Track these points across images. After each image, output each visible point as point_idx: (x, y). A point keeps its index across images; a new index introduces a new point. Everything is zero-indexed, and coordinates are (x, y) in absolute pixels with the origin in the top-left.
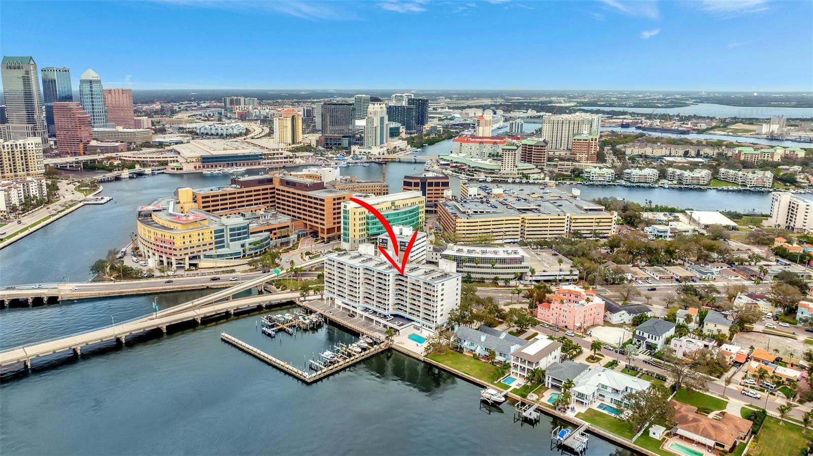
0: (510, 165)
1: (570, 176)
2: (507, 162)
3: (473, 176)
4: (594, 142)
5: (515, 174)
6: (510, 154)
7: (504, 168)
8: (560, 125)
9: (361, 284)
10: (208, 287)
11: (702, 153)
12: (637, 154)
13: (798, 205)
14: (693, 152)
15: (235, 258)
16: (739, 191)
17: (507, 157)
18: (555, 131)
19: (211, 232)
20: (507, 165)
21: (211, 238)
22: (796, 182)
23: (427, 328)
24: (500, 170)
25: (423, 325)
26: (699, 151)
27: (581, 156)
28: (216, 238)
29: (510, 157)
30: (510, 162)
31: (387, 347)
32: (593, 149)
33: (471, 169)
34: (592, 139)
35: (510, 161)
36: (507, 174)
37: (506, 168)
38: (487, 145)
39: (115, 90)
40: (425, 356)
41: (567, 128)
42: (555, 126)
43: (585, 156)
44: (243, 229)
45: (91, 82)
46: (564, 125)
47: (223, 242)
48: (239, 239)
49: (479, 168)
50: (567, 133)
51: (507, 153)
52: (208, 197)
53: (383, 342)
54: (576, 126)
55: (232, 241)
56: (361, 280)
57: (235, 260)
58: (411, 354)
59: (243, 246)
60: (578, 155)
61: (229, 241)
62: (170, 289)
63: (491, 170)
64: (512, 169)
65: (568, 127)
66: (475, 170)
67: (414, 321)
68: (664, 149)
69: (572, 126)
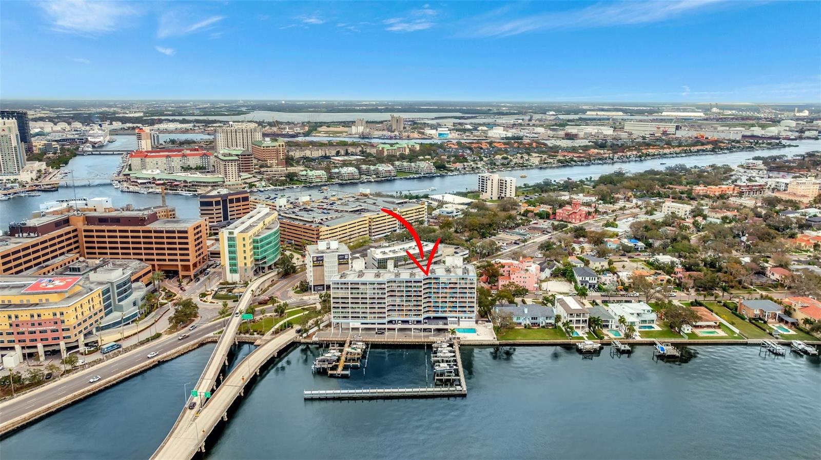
0: (234, 176)
1: (286, 180)
2: (231, 173)
3: (196, 191)
4: (281, 148)
5: (241, 184)
6: (233, 165)
7: (228, 180)
8: (234, 134)
9: (386, 298)
10: (159, 362)
11: (349, 152)
12: (299, 156)
13: (506, 181)
14: (342, 152)
16: (419, 178)
17: (230, 168)
18: (230, 140)
19: (100, 296)
20: (231, 176)
21: (100, 302)
22: (446, 167)
23: (466, 320)
24: (224, 182)
25: (461, 318)
26: (347, 150)
27: (271, 162)
28: (104, 301)
29: (234, 167)
30: (234, 173)
31: (459, 345)
32: (282, 155)
33: (189, 184)
34: (279, 146)
35: (234, 171)
36: (233, 185)
37: (231, 179)
38: (175, 159)
40: (498, 340)
41: (241, 137)
42: (229, 135)
43: (275, 162)
44: (128, 283)
46: (238, 134)
48: (126, 297)
49: (197, 182)
50: (242, 142)
51: (230, 164)
52: (8, 255)
53: (453, 342)
54: (249, 134)
55: (120, 301)
56: (386, 294)
58: (484, 343)
60: (269, 161)
61: (117, 302)
62: (115, 379)
63: (214, 182)
64: (237, 179)
65: (241, 135)
66: (193, 185)
67: (448, 317)
68: (320, 150)
69: (245, 135)
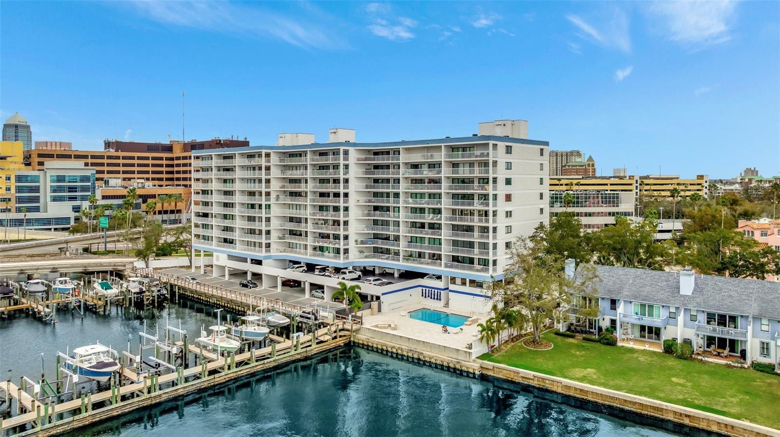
9: (273, 196)
15: (56, 229)
19: (8, 179)
21: (8, 189)
23: (467, 289)
25: (453, 280)
28: (19, 190)
31: (341, 342)
39: (51, 143)
40: (483, 357)
44: (82, 181)
45: (16, 126)
47: (36, 199)
48: (72, 198)
53: (325, 325)
55: (55, 199)
56: (275, 186)
57: (57, 233)
59: (76, 209)
61: (49, 199)
67: (422, 275)
